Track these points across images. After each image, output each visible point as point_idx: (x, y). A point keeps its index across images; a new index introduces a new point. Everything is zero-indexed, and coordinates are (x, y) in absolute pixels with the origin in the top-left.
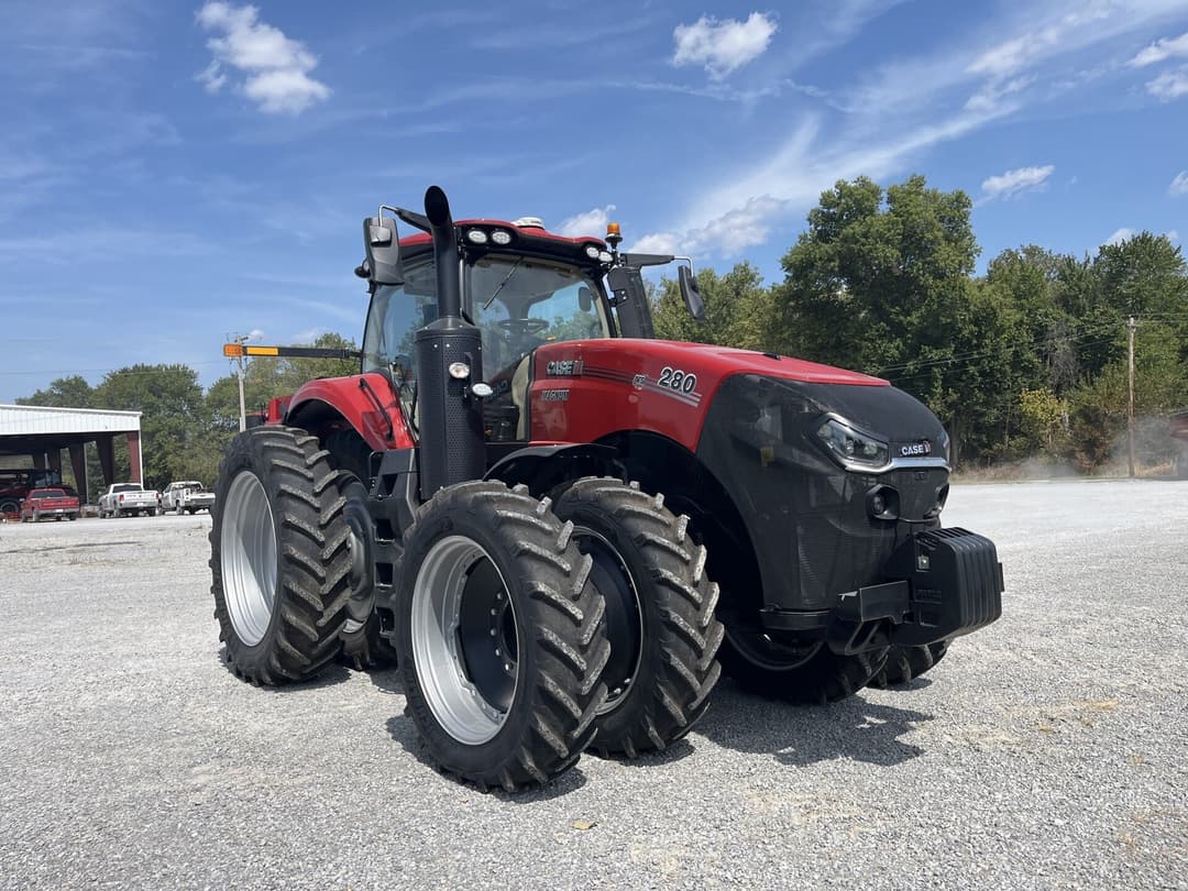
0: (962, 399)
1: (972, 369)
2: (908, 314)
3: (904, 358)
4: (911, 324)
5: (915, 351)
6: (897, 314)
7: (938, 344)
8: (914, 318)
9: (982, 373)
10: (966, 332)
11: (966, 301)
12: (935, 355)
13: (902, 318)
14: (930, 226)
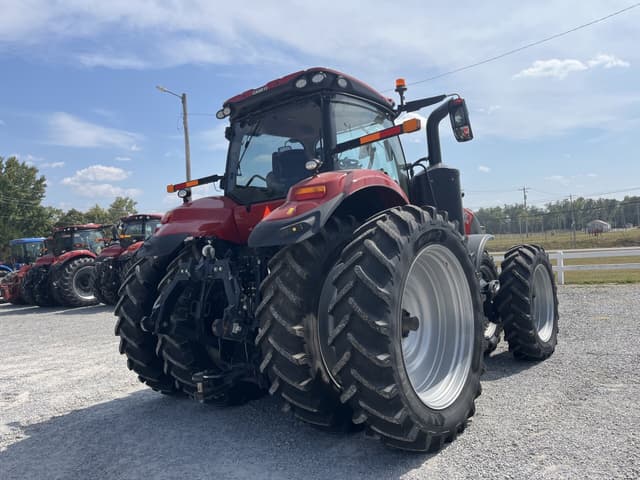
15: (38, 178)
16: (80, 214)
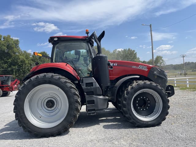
0: (19, 75)
1: (21, 70)
2: (8, 59)
3: (8, 68)
4: (9, 61)
5: (10, 66)
6: (6, 59)
7: (14, 65)
8: (10, 60)
9: (23, 71)
10: (20, 64)
11: (20, 58)
12: (14, 67)
13: (7, 60)
14: (13, 45)
15: (135, 53)
16: (146, 62)
